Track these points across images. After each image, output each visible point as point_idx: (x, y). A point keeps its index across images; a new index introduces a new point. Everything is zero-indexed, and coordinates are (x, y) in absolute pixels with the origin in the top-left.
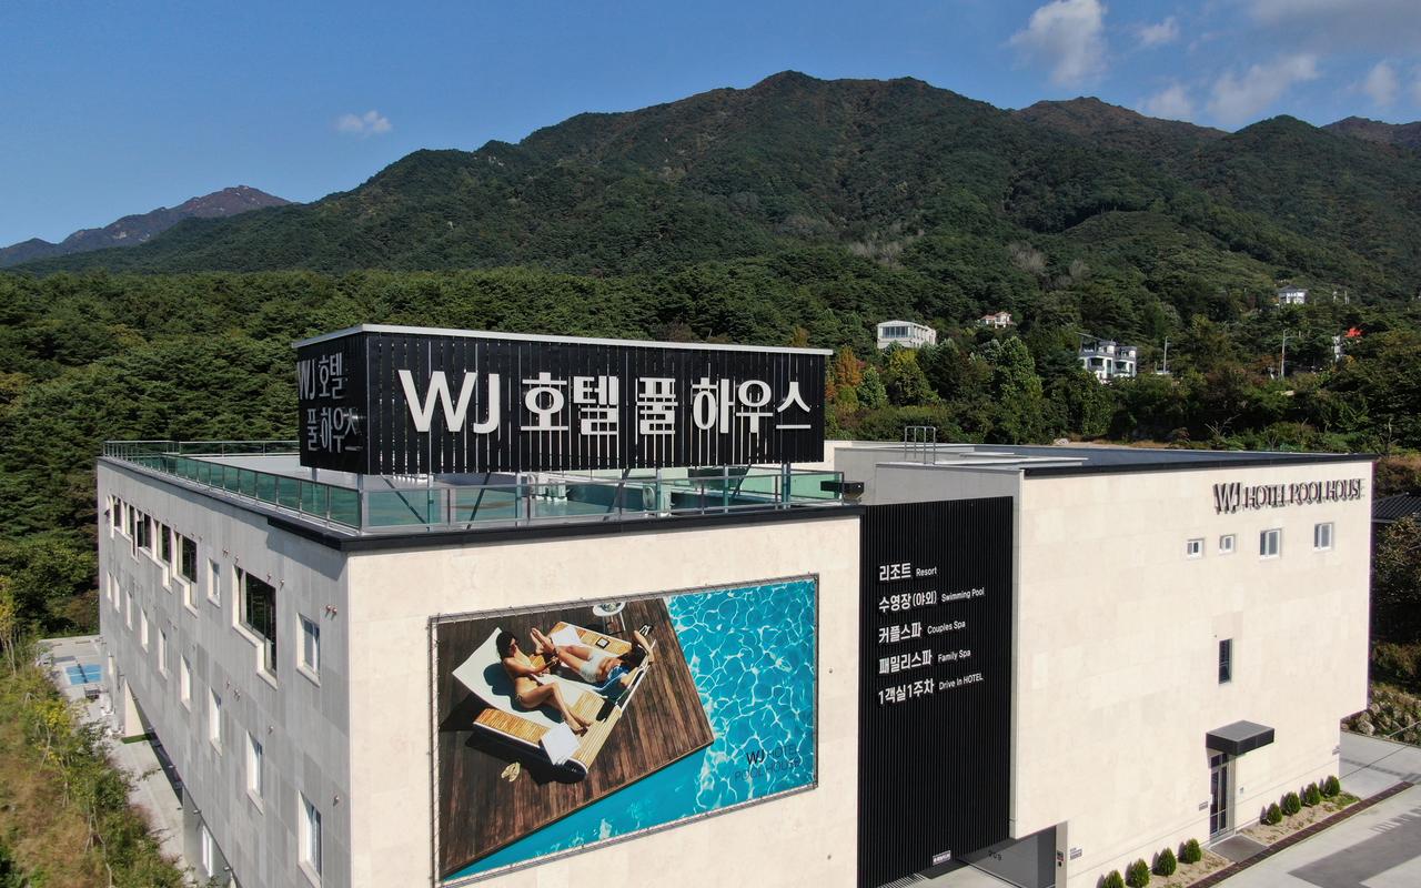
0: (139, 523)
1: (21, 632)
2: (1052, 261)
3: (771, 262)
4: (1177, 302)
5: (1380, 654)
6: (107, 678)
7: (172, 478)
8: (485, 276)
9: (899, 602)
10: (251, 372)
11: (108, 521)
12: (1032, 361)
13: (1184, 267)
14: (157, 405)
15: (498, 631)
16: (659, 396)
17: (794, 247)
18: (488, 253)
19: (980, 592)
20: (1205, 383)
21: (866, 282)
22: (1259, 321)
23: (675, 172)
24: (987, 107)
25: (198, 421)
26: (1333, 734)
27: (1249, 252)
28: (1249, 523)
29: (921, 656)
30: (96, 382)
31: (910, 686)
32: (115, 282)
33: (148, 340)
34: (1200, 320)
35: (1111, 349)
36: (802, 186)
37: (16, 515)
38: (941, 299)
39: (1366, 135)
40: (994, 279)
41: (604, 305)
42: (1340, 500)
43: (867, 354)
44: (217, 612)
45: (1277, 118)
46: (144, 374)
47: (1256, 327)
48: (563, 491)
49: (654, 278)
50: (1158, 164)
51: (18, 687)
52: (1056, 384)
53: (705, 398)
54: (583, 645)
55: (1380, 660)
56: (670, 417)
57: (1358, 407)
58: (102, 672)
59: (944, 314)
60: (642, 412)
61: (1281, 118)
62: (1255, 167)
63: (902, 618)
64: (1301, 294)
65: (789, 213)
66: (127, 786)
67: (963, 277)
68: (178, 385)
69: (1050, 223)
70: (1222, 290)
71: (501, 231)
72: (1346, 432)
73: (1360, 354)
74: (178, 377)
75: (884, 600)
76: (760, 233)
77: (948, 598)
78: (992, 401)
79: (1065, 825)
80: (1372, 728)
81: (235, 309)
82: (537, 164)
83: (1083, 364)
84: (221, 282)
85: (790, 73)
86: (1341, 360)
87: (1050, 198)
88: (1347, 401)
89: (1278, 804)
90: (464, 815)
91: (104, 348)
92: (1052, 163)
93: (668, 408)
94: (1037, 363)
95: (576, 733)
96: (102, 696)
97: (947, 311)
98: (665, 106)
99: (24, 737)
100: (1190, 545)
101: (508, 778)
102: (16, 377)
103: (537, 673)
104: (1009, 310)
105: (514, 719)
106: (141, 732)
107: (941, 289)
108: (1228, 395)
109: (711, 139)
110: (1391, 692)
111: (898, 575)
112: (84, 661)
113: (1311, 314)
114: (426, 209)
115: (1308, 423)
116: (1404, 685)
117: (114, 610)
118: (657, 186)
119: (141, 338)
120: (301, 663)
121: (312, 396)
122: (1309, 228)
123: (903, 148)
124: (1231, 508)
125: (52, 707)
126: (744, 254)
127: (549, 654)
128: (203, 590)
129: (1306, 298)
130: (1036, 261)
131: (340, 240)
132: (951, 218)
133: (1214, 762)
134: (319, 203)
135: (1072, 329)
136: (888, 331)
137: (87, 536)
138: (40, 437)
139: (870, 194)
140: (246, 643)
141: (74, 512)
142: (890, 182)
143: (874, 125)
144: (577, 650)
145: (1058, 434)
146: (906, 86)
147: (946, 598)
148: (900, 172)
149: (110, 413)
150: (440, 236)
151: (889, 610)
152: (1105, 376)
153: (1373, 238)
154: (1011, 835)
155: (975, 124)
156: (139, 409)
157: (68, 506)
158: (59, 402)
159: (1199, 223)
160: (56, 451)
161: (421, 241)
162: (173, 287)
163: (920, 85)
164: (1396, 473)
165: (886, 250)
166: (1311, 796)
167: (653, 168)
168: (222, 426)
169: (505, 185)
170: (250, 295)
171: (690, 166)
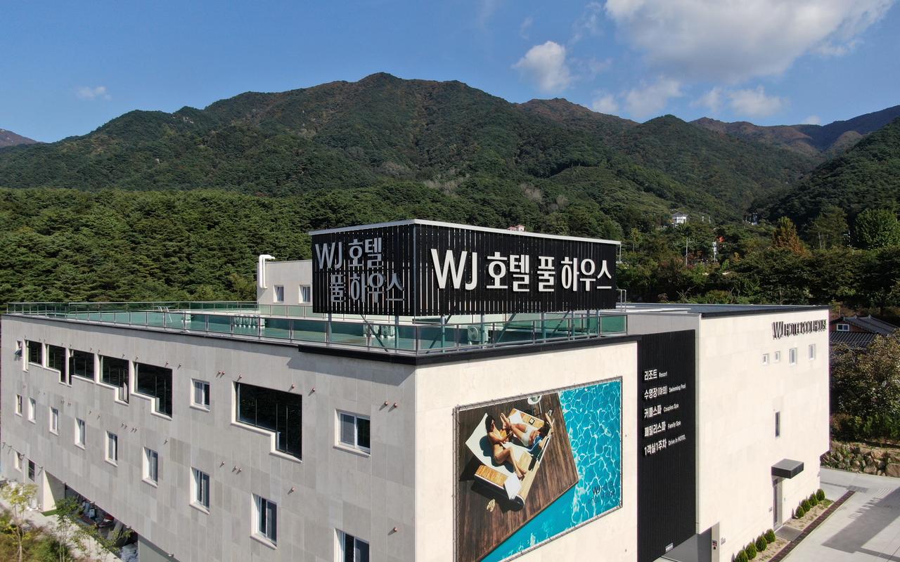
0: (70, 358)
2: (546, 195)
3: (378, 191)
4: (620, 220)
8: (204, 195)
9: (652, 393)
10: (45, 257)
13: (620, 200)
15: (486, 415)
16: (547, 268)
17: (388, 182)
18: (183, 180)
19: (684, 386)
20: (660, 268)
21: (438, 205)
22: (666, 233)
23: (310, 132)
24: (502, 101)
26: (817, 465)
27: (654, 192)
28: (785, 345)
29: (661, 425)
31: (657, 444)
34: (635, 231)
36: (391, 144)
38: (484, 216)
39: (712, 128)
40: (513, 205)
42: (818, 332)
44: (204, 414)
45: (666, 116)
50: (601, 140)
53: (567, 270)
54: (523, 423)
56: (552, 281)
60: (540, 278)
61: (668, 116)
62: (655, 144)
63: (654, 403)
64: (684, 218)
65: (383, 160)
67: (493, 202)
69: (542, 172)
70: (643, 214)
71: (193, 166)
75: (647, 392)
76: (367, 172)
77: (672, 390)
82: (218, 124)
84: (9, 194)
85: (382, 73)
87: (542, 156)
88: (748, 278)
89: (800, 506)
90: (470, 534)
92: (542, 137)
93: (551, 275)
95: (519, 478)
98: (302, 90)
100: (763, 358)
101: (490, 509)
103: (503, 441)
104: (522, 224)
105: (493, 471)
107: (482, 210)
109: (332, 112)
111: (652, 376)
118: (298, 141)
120: (337, 443)
121: (338, 267)
122: (685, 180)
123: (453, 123)
124: (780, 335)
126: (357, 186)
127: (508, 429)
129: (687, 219)
130: (537, 195)
131: (78, 169)
132: (485, 167)
133: (774, 483)
139: (434, 151)
140: (256, 433)
142: (446, 144)
143: (435, 108)
144: (520, 426)
146: (454, 86)
148: (451, 138)
151: (648, 398)
153: (719, 186)
154: (697, 532)
155: (496, 111)
159: (627, 175)
163: (464, 85)
165: (447, 186)
166: (812, 501)
167: (294, 129)
168: (27, 294)
169: (195, 136)
170: (31, 204)
171: (319, 129)
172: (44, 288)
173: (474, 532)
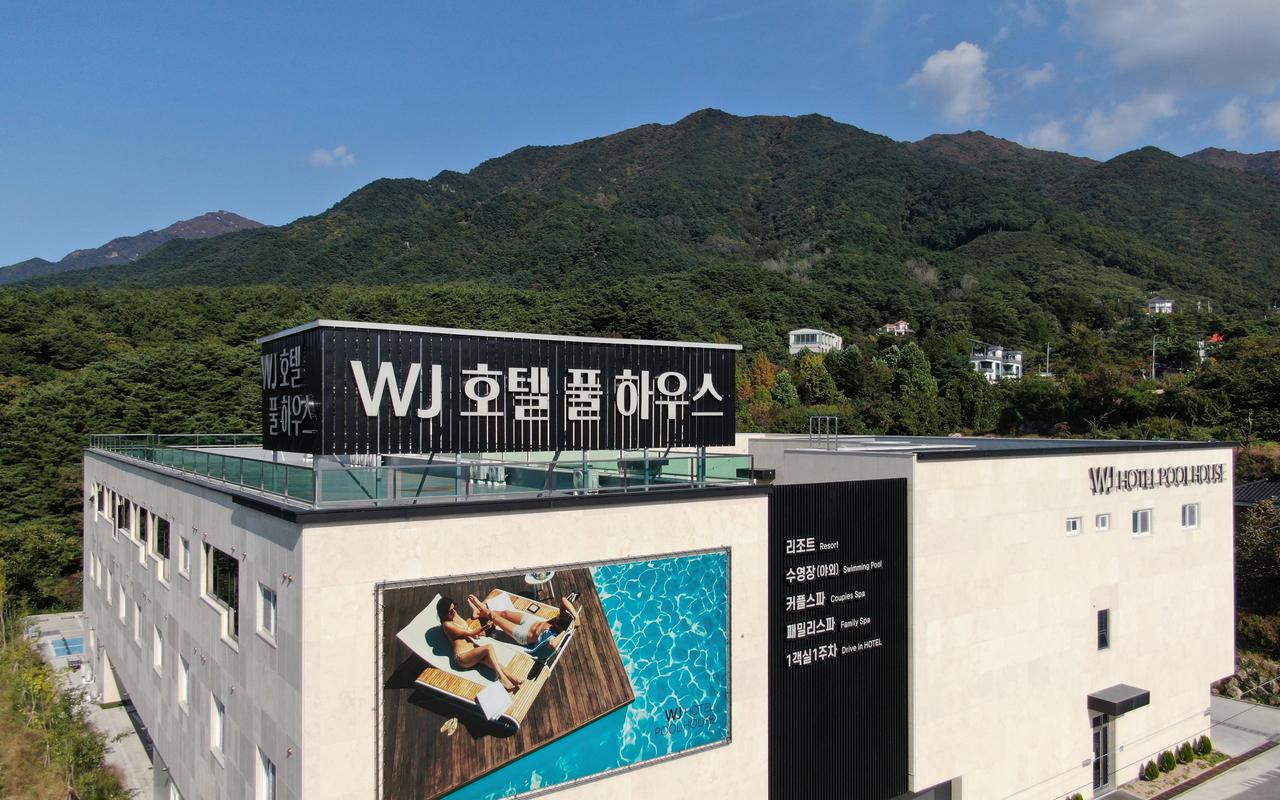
0: (120, 507)
1: (11, 609)
2: (945, 275)
3: (694, 277)
4: (1058, 311)
5: (1246, 624)
6: (89, 649)
7: (150, 465)
8: (437, 290)
9: (804, 573)
10: (226, 375)
11: (92, 506)
12: (928, 364)
13: (1063, 281)
14: (142, 405)
15: (438, 597)
16: (586, 386)
17: (714, 264)
18: (439, 269)
19: (879, 565)
20: (1084, 383)
21: (779, 295)
22: (1131, 328)
23: (608, 198)
24: (885, 141)
25: (177, 419)
26: (1204, 698)
27: (1121, 267)
28: (1122, 504)
29: (825, 623)
30: (87, 385)
31: (815, 650)
32: (106, 295)
33: (135, 346)
34: (1079, 327)
35: (999, 353)
36: (720, 210)
37: (12, 504)
38: (848, 310)
39: (1223, 164)
40: (894, 292)
41: (543, 315)
42: (1205, 483)
43: (780, 358)
44: (186, 584)
45: (1144, 148)
46: (130, 377)
47: (1130, 333)
48: (502, 476)
49: (589, 292)
50: (1039, 190)
51: (7, 658)
52: (950, 384)
53: (627, 387)
54: (517, 611)
55: (1246, 630)
56: (596, 405)
57: (1221, 403)
58: (84, 645)
59: (849, 323)
60: (570, 400)
61: (1147, 149)
62: (1125, 192)
63: (808, 588)
64: (1169, 305)
65: (709, 233)
66: (102, 748)
67: (864, 289)
68: (160, 387)
69: (943, 242)
70: (1098, 301)
71: (452, 250)
72: (1212, 426)
73: (1223, 357)
74: (161, 379)
75: (791, 571)
76: (684, 251)
77: (849, 570)
78: (893, 400)
79: (959, 780)
80: (1240, 693)
81: (213, 319)
82: (486, 191)
83: (974, 367)
84: (201, 295)
85: (709, 111)
86: (1205, 362)
87: (942, 218)
88: (1212, 398)
89: (1155, 761)
90: (406, 766)
91: (94, 354)
92: (944, 189)
93: (594, 396)
94: (933, 366)
95: (509, 690)
96: (83, 667)
97: (852, 320)
98: (599, 140)
99: (11, 703)
100: (1068, 523)
101: (447, 731)
102: (15, 380)
103: (473, 636)
104: (907, 319)
105: (452, 679)
106: (117, 698)
107: (847, 301)
108: (1105, 394)
109: (640, 168)
110: (1257, 659)
111: (803, 548)
112: (67, 634)
113: (1178, 321)
114: (386, 231)
115: (1176, 417)
116: (1268, 653)
117: (96, 587)
118: (591, 210)
119: (129, 346)
120: (260, 628)
121: (274, 386)
122: (1174, 246)
123: (811, 176)
124: (1105, 489)
125: (36, 675)
126: (670, 270)
127: (484, 618)
128: (175, 565)
129: (1173, 307)
130: (931, 276)
131: (308, 259)
132: (854, 237)
133: (1096, 722)
134: (290, 226)
135: (966, 337)
136: (800, 338)
137: (75, 523)
138: (35, 433)
139: (782, 217)
140: (213, 611)
141: (64, 502)
142: (801, 206)
143: (784, 155)
144: (510, 615)
145: (952, 429)
146: (813, 122)
147: (848, 570)
148: (808, 197)
149: (98, 412)
150: (397, 254)
151: (795, 581)
152: (994, 377)
153: (1232, 254)
154: (910, 789)
155: (875, 154)
156: (124, 407)
157: (58, 496)
158: (53, 402)
159: (1076, 242)
160: (50, 445)
161: (380, 259)
162: (157, 299)
163: (827, 120)
164: (1257, 461)
165: (796, 266)
166: (1185, 754)
167: (588, 194)
168: (199, 423)
169: (456, 209)
170: (226, 306)
171: (622, 193)
172: (220, 416)
173: (415, 762)
